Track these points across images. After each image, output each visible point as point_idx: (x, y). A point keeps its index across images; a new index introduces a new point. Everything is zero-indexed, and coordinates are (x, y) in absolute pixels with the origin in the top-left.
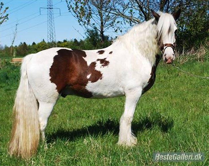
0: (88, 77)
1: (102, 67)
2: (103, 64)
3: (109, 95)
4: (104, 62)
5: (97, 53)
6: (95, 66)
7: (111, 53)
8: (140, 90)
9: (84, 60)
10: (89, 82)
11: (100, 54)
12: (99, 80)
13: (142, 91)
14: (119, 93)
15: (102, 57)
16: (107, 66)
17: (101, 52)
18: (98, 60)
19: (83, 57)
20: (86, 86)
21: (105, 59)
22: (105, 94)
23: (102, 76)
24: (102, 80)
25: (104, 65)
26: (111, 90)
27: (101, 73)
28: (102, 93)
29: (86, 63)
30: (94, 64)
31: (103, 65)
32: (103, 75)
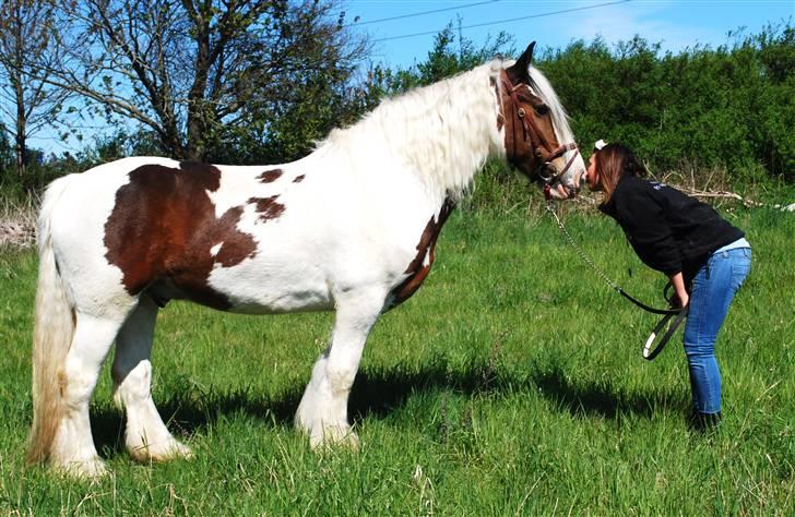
0: (215, 250)
1: (260, 222)
2: (263, 213)
3: (280, 303)
4: (270, 208)
5: (258, 177)
6: (238, 221)
7: (300, 178)
9: (208, 199)
10: (215, 265)
11: (263, 181)
12: (247, 260)
14: (316, 299)
15: (266, 191)
16: (275, 219)
17: (269, 177)
18: (252, 200)
19: (208, 192)
20: (209, 279)
21: (275, 197)
22: (264, 301)
23: (255, 248)
24: (255, 260)
25: (268, 218)
26: (285, 288)
27: (255, 240)
28: (257, 297)
29: (213, 207)
30: (236, 213)
31: (262, 217)
32: (258, 246)
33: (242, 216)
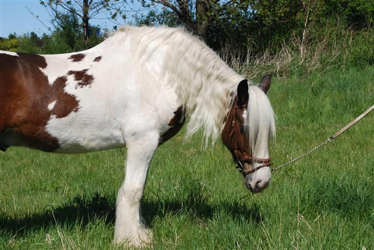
0: (51, 106)
1: (79, 87)
2: (80, 81)
3: (93, 144)
4: (84, 78)
5: (69, 58)
6: (65, 86)
7: (98, 59)
8: (154, 137)
9: (42, 74)
10: (52, 116)
11: (74, 61)
12: (73, 114)
13: (159, 140)
14: (114, 142)
15: (78, 67)
16: (88, 86)
17: (78, 58)
18: (71, 73)
19: (41, 69)
20: (47, 126)
21: (86, 70)
22: (83, 143)
23: (78, 105)
24: (78, 113)
25: (84, 84)
26: (96, 133)
27: (77, 99)
28: (78, 140)
29: (46, 78)
30: (62, 81)
31: (80, 84)
32: (80, 103)
33: (67, 83)
